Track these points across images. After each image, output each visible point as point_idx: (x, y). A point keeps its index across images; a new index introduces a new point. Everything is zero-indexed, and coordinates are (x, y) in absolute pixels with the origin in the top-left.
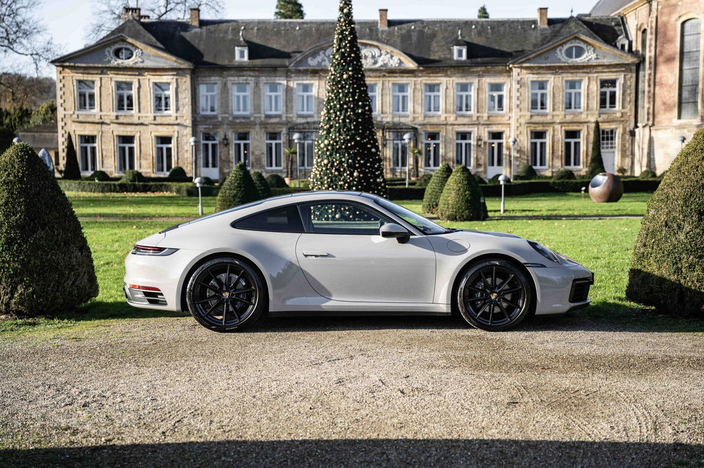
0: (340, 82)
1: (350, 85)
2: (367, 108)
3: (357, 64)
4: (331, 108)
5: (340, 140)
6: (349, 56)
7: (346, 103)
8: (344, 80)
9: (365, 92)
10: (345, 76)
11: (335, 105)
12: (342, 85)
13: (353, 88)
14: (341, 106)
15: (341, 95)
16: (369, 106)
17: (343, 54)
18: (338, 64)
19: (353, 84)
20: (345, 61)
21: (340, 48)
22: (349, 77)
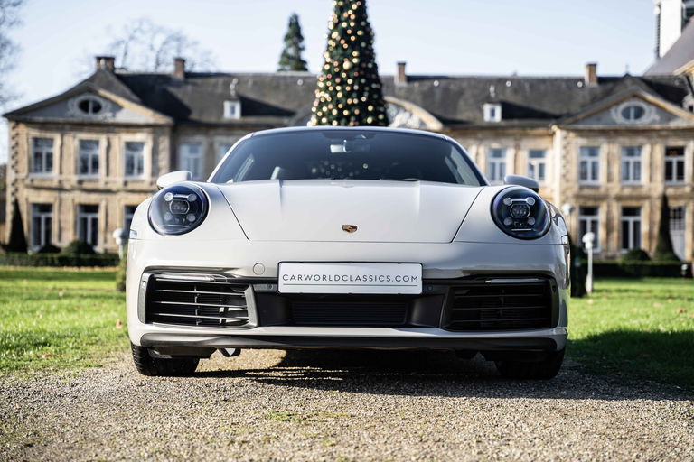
0: (338, 75)
1: (354, 79)
2: (381, 117)
3: (366, 48)
4: (324, 116)
5: (337, 167)
6: (354, 33)
7: (347, 107)
8: (345, 71)
9: (379, 91)
10: (346, 65)
11: (330, 111)
12: (342, 79)
13: (360, 84)
14: (340, 111)
15: (340, 95)
16: (385, 113)
17: (344, 30)
18: (336, 47)
19: (360, 77)
20: (348, 41)
21: (340, 21)
22: (354, 67)
